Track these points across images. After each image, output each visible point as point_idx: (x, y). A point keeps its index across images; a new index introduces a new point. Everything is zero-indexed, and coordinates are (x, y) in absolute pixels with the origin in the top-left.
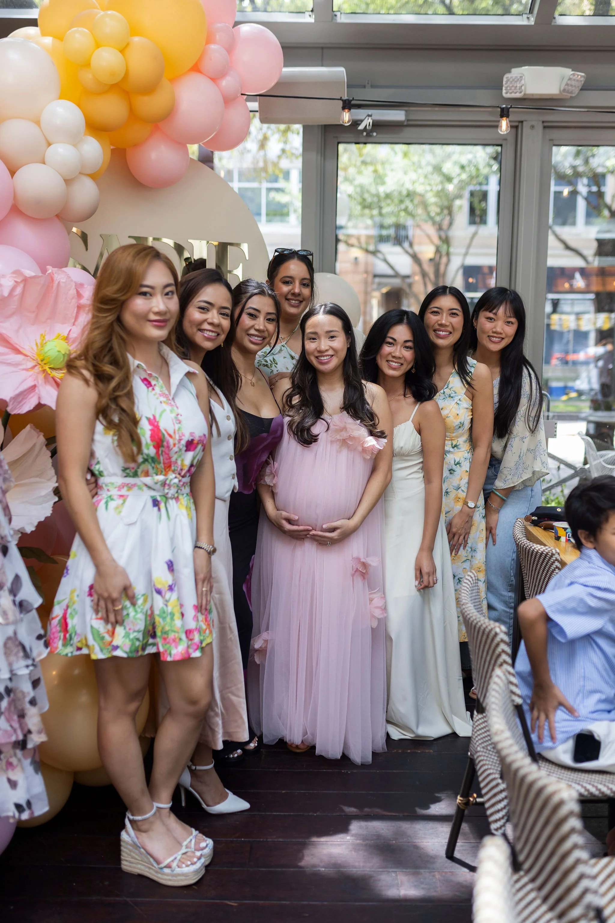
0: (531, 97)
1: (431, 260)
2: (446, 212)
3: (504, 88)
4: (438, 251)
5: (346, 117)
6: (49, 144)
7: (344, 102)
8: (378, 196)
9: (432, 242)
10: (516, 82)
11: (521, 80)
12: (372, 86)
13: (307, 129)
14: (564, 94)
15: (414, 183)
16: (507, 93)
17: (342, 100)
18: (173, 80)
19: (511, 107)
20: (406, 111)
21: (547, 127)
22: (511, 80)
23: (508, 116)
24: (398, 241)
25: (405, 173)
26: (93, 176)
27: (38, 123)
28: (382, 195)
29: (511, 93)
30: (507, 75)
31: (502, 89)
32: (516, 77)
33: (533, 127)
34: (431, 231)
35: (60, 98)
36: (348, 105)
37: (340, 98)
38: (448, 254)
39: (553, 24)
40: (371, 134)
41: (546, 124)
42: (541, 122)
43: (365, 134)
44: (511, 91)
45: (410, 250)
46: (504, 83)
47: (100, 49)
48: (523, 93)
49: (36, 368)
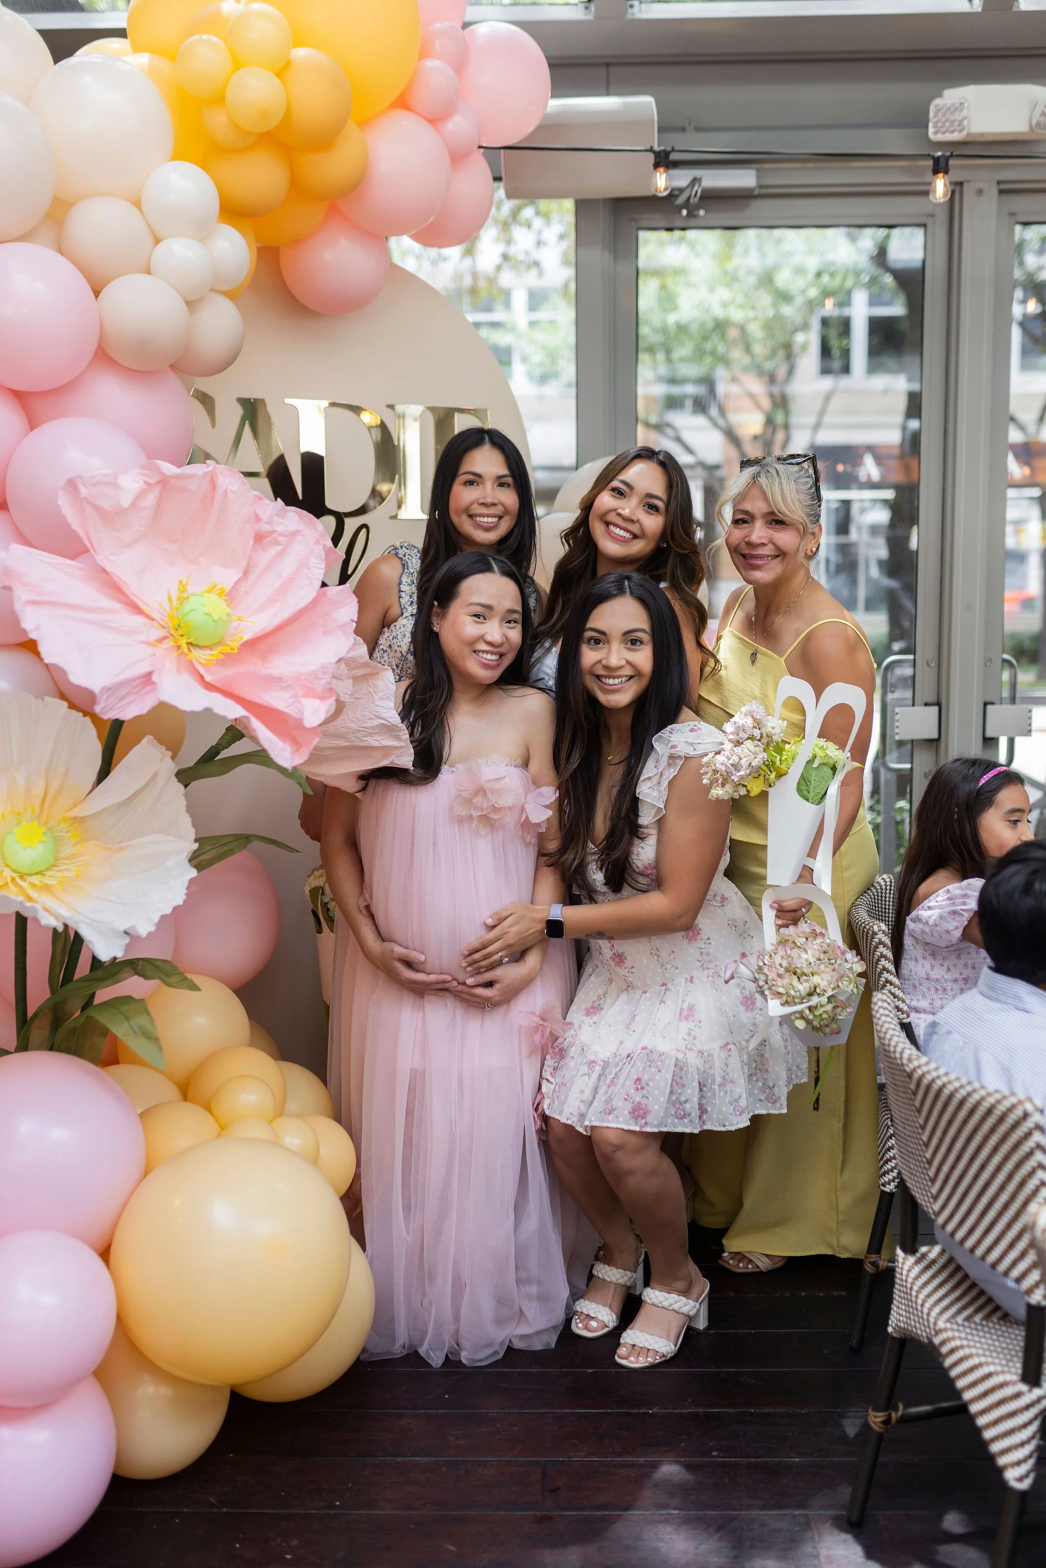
0: (979, 139)
1: (756, 438)
2: (781, 354)
3: (931, 125)
4: (769, 422)
5: (662, 181)
6: (157, 241)
7: (657, 154)
8: (664, 330)
9: (758, 406)
10: (953, 113)
11: (962, 110)
12: (698, 129)
13: (583, 207)
14: (1038, 131)
15: (725, 305)
16: (936, 133)
17: (654, 152)
18: (363, 124)
19: (952, 155)
20: (758, 170)
21: (1006, 191)
22: (945, 109)
23: (946, 172)
24: (700, 406)
25: (712, 290)
26: (230, 295)
27: (137, 204)
28: (672, 329)
29: (944, 133)
30: (938, 101)
31: (927, 127)
32: (953, 104)
33: (980, 192)
34: (757, 387)
35: (175, 157)
36: (663, 160)
37: (649, 148)
38: (786, 426)
39: (1014, 9)
40: (696, 213)
41: (1003, 186)
42: (995, 183)
43: (685, 212)
44: (944, 130)
45: (721, 422)
46: (931, 114)
47: (241, 71)
48: (964, 133)
49: (166, 641)
